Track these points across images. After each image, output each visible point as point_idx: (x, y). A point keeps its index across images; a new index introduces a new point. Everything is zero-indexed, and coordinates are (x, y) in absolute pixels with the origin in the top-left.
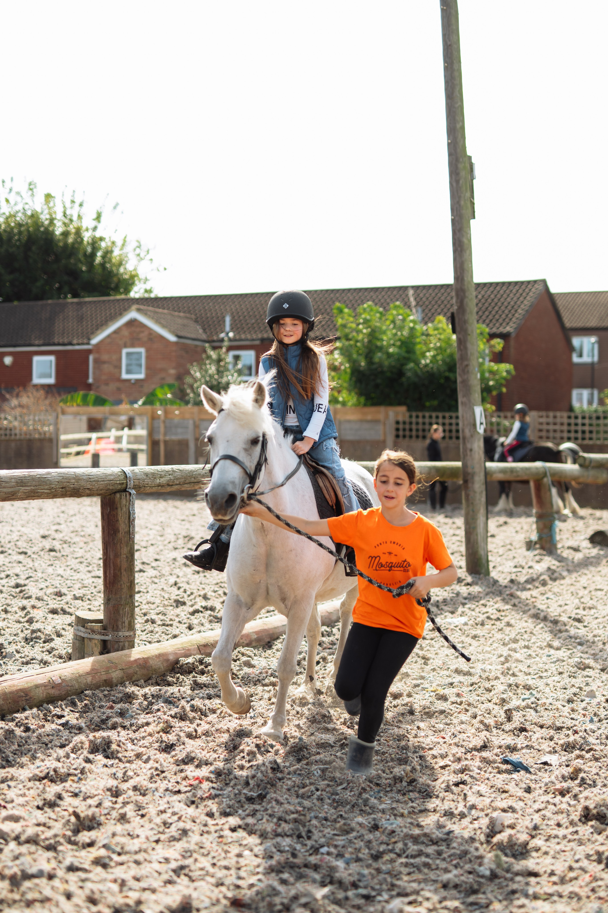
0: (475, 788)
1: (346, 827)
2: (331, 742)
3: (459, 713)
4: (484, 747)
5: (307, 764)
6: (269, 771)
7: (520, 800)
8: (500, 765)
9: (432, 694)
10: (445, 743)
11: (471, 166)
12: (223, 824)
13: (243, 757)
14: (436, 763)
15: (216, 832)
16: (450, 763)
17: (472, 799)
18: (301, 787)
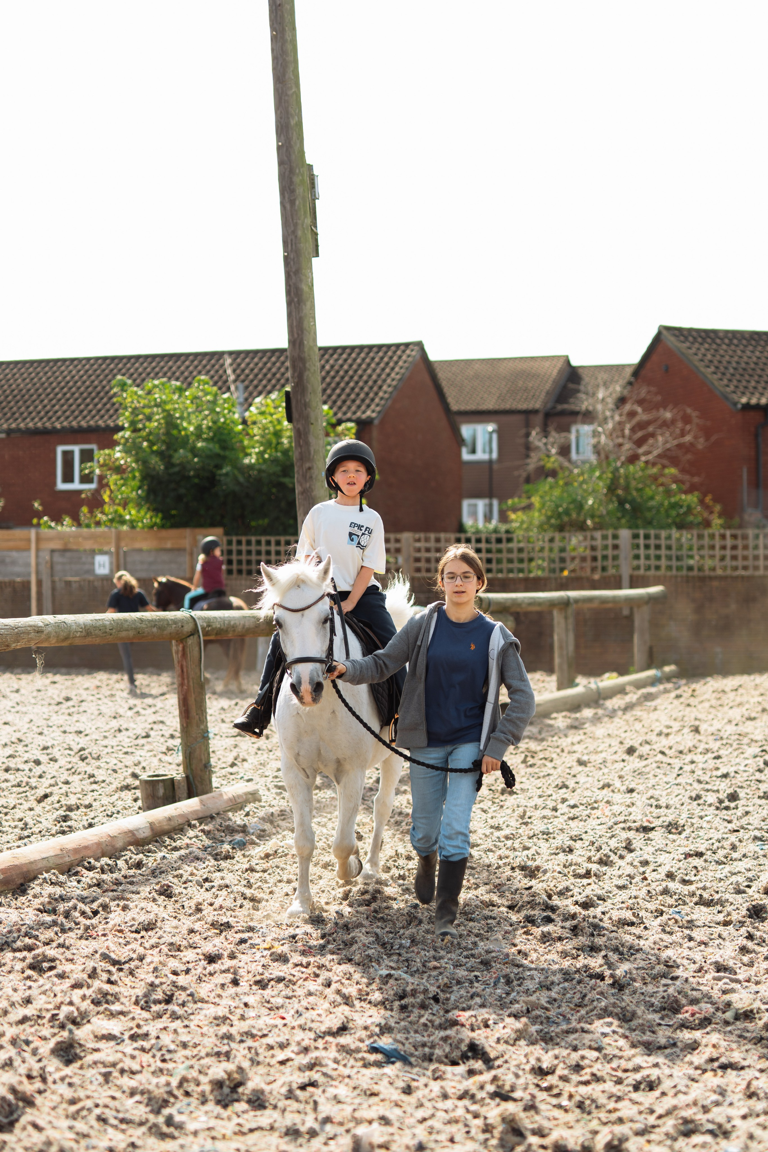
0: (331, 1091)
2: (116, 1032)
3: (306, 979)
4: (343, 1029)
5: (81, 1068)
7: (397, 1105)
8: (367, 1056)
9: (265, 953)
10: (285, 1025)
11: (312, 179)
14: (273, 1056)
16: (293, 1056)
17: (326, 1109)
18: (73, 1102)
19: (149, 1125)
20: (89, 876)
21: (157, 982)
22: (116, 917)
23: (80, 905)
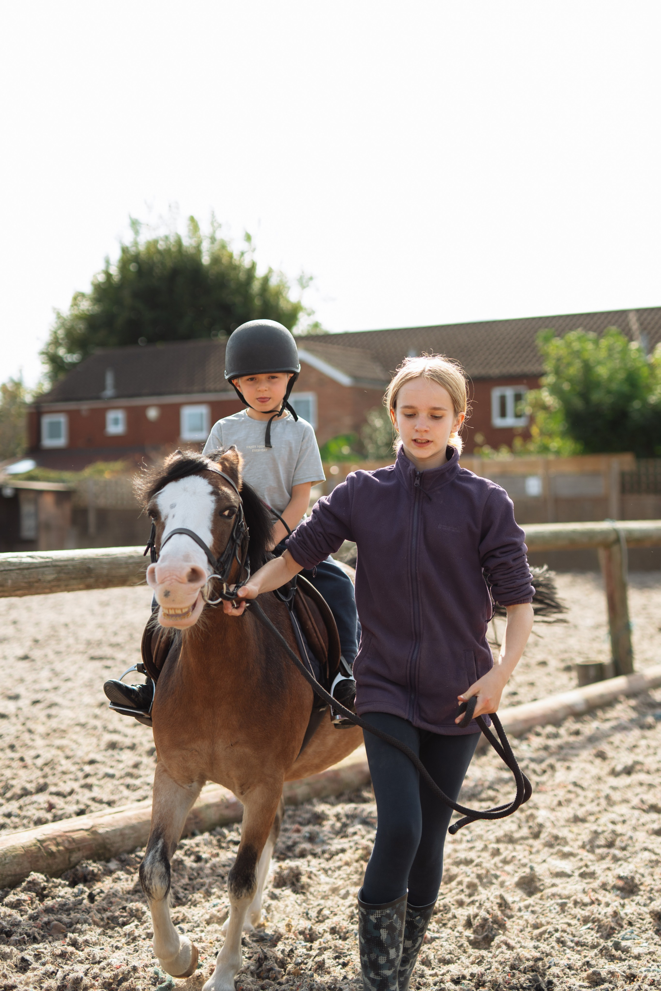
1: (595, 977)
2: (568, 871)
5: (541, 899)
6: (496, 907)
12: (443, 975)
13: (462, 891)
15: (435, 984)
18: (536, 926)
19: (600, 947)
20: (536, 741)
21: (600, 830)
22: (561, 775)
23: (533, 766)
